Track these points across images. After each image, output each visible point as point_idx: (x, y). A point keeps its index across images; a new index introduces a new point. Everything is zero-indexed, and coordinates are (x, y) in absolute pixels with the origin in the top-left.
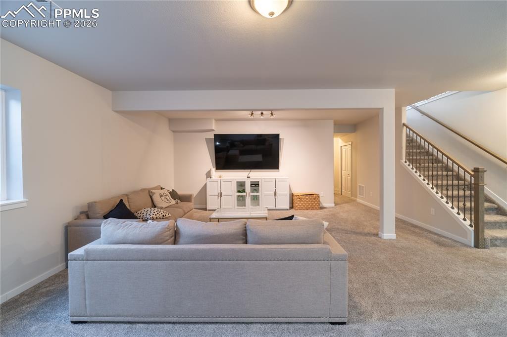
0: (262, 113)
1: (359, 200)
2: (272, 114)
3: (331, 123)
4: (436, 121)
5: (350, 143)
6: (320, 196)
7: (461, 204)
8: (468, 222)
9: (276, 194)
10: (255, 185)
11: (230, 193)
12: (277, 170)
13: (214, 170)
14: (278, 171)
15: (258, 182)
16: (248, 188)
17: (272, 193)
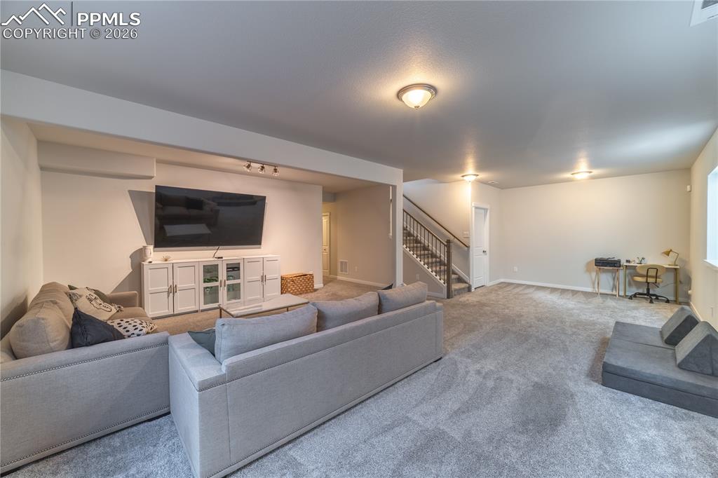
0: (263, 168)
1: (339, 278)
2: (275, 171)
3: (320, 189)
4: (409, 200)
5: (328, 214)
6: (314, 275)
7: (438, 269)
8: (442, 281)
9: (263, 279)
10: (234, 269)
11: (192, 285)
12: (259, 246)
13: (151, 248)
14: (260, 248)
15: (239, 264)
16: (222, 273)
17: (259, 278)
